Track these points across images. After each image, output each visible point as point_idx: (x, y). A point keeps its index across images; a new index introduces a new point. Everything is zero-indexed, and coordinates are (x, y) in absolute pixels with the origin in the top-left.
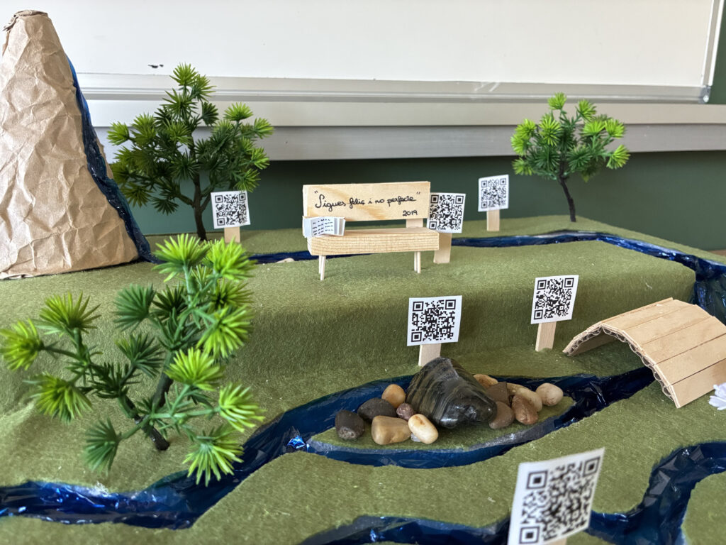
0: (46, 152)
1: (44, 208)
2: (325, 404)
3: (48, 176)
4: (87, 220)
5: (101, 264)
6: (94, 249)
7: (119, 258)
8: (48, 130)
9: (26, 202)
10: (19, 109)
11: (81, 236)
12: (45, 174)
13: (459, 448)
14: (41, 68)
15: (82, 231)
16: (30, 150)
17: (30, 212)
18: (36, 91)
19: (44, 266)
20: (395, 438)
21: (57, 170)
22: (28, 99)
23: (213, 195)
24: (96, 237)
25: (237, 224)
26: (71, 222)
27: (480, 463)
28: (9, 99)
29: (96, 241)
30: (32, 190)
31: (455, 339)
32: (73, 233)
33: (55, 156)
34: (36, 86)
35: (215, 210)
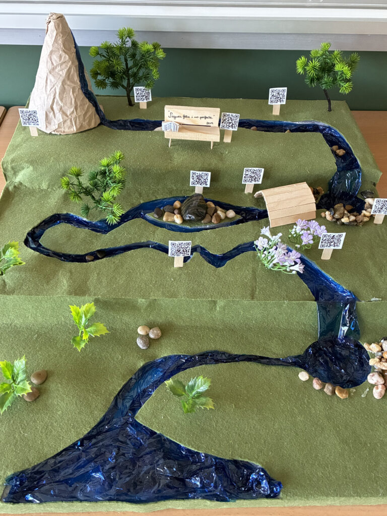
0: (66, 84)
1: (66, 107)
2: (156, 202)
3: (67, 94)
4: (81, 112)
5: (86, 129)
6: (84, 123)
7: (93, 125)
8: (66, 74)
9: (59, 105)
10: (55, 64)
11: (79, 118)
12: (65, 93)
13: (188, 227)
14: (62, 46)
15: (79, 116)
16: (60, 84)
17: (61, 108)
18: (61, 57)
19: (67, 131)
20: (169, 220)
21: (70, 91)
22: (58, 60)
23: (134, 88)
24: (84, 118)
25: (145, 101)
26: (75, 113)
27: (190, 233)
28: (51, 60)
29: (84, 120)
30: (61, 100)
31: (208, 186)
32: (76, 117)
33: (69, 85)
34: (60, 55)
35: (135, 95)
